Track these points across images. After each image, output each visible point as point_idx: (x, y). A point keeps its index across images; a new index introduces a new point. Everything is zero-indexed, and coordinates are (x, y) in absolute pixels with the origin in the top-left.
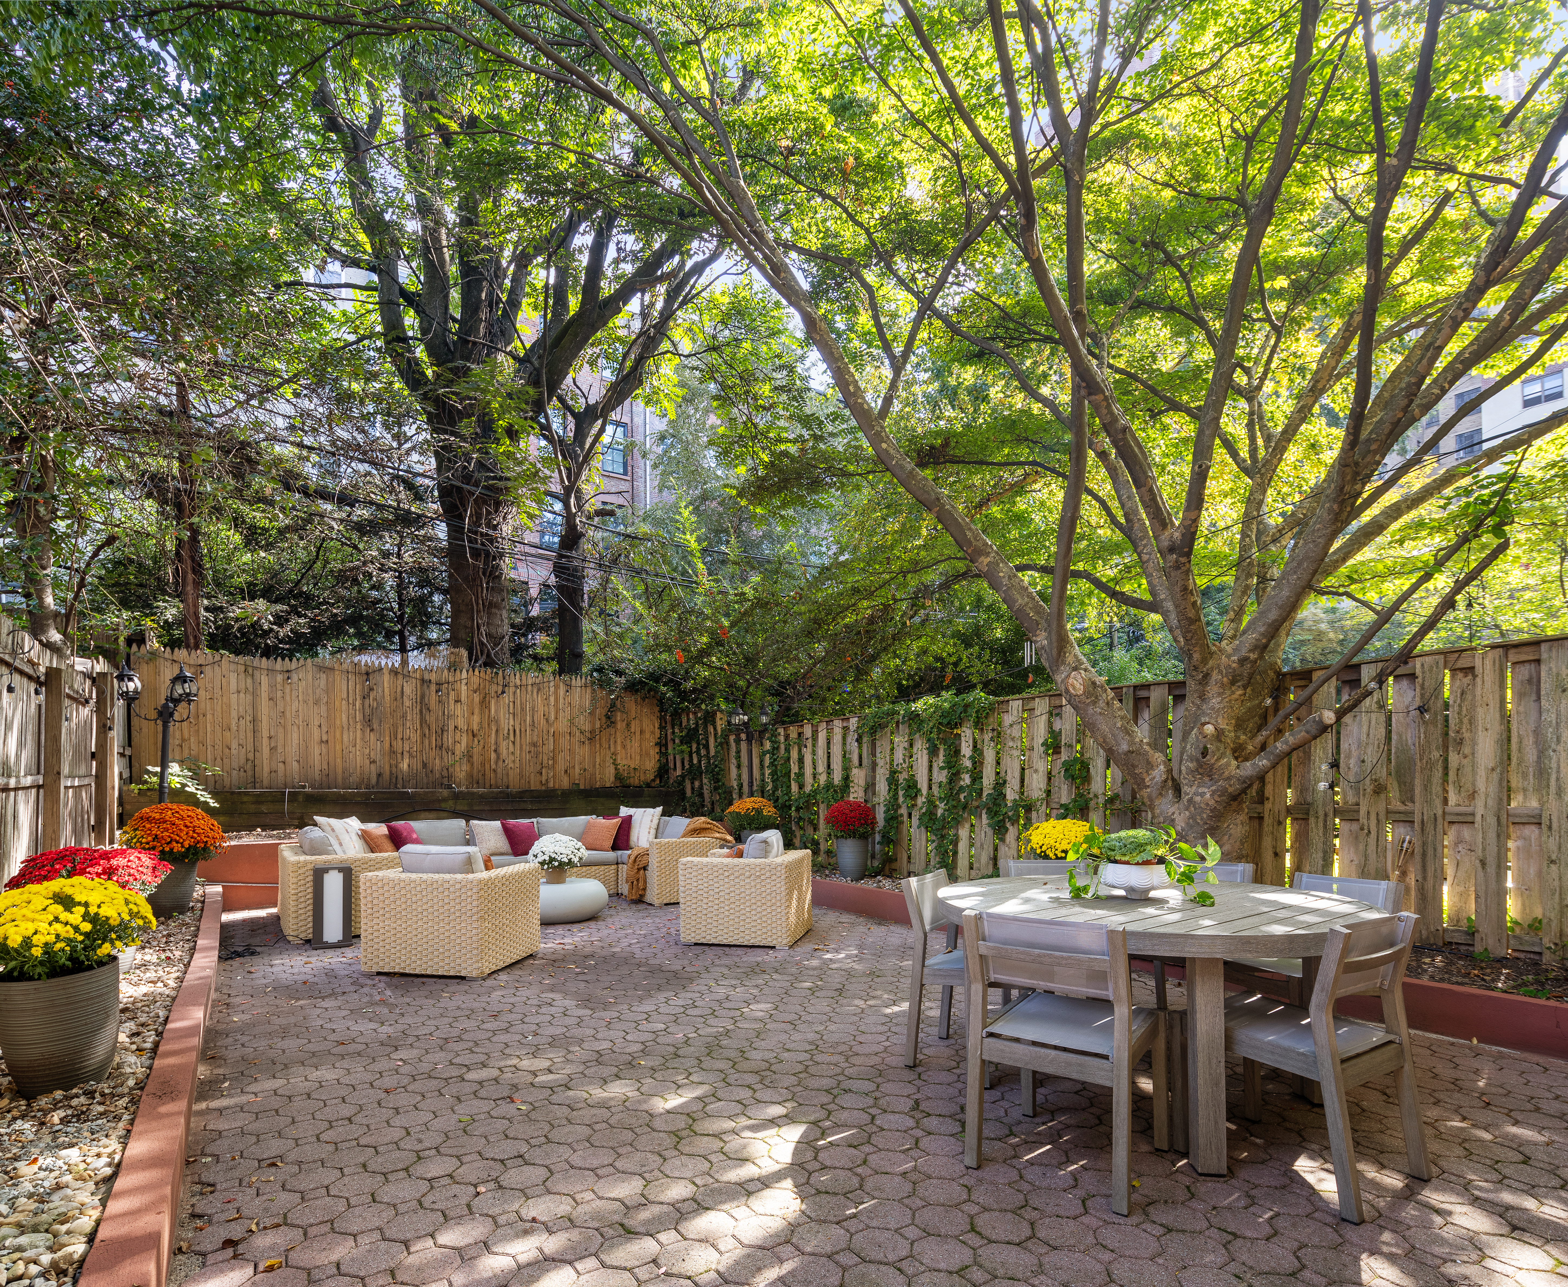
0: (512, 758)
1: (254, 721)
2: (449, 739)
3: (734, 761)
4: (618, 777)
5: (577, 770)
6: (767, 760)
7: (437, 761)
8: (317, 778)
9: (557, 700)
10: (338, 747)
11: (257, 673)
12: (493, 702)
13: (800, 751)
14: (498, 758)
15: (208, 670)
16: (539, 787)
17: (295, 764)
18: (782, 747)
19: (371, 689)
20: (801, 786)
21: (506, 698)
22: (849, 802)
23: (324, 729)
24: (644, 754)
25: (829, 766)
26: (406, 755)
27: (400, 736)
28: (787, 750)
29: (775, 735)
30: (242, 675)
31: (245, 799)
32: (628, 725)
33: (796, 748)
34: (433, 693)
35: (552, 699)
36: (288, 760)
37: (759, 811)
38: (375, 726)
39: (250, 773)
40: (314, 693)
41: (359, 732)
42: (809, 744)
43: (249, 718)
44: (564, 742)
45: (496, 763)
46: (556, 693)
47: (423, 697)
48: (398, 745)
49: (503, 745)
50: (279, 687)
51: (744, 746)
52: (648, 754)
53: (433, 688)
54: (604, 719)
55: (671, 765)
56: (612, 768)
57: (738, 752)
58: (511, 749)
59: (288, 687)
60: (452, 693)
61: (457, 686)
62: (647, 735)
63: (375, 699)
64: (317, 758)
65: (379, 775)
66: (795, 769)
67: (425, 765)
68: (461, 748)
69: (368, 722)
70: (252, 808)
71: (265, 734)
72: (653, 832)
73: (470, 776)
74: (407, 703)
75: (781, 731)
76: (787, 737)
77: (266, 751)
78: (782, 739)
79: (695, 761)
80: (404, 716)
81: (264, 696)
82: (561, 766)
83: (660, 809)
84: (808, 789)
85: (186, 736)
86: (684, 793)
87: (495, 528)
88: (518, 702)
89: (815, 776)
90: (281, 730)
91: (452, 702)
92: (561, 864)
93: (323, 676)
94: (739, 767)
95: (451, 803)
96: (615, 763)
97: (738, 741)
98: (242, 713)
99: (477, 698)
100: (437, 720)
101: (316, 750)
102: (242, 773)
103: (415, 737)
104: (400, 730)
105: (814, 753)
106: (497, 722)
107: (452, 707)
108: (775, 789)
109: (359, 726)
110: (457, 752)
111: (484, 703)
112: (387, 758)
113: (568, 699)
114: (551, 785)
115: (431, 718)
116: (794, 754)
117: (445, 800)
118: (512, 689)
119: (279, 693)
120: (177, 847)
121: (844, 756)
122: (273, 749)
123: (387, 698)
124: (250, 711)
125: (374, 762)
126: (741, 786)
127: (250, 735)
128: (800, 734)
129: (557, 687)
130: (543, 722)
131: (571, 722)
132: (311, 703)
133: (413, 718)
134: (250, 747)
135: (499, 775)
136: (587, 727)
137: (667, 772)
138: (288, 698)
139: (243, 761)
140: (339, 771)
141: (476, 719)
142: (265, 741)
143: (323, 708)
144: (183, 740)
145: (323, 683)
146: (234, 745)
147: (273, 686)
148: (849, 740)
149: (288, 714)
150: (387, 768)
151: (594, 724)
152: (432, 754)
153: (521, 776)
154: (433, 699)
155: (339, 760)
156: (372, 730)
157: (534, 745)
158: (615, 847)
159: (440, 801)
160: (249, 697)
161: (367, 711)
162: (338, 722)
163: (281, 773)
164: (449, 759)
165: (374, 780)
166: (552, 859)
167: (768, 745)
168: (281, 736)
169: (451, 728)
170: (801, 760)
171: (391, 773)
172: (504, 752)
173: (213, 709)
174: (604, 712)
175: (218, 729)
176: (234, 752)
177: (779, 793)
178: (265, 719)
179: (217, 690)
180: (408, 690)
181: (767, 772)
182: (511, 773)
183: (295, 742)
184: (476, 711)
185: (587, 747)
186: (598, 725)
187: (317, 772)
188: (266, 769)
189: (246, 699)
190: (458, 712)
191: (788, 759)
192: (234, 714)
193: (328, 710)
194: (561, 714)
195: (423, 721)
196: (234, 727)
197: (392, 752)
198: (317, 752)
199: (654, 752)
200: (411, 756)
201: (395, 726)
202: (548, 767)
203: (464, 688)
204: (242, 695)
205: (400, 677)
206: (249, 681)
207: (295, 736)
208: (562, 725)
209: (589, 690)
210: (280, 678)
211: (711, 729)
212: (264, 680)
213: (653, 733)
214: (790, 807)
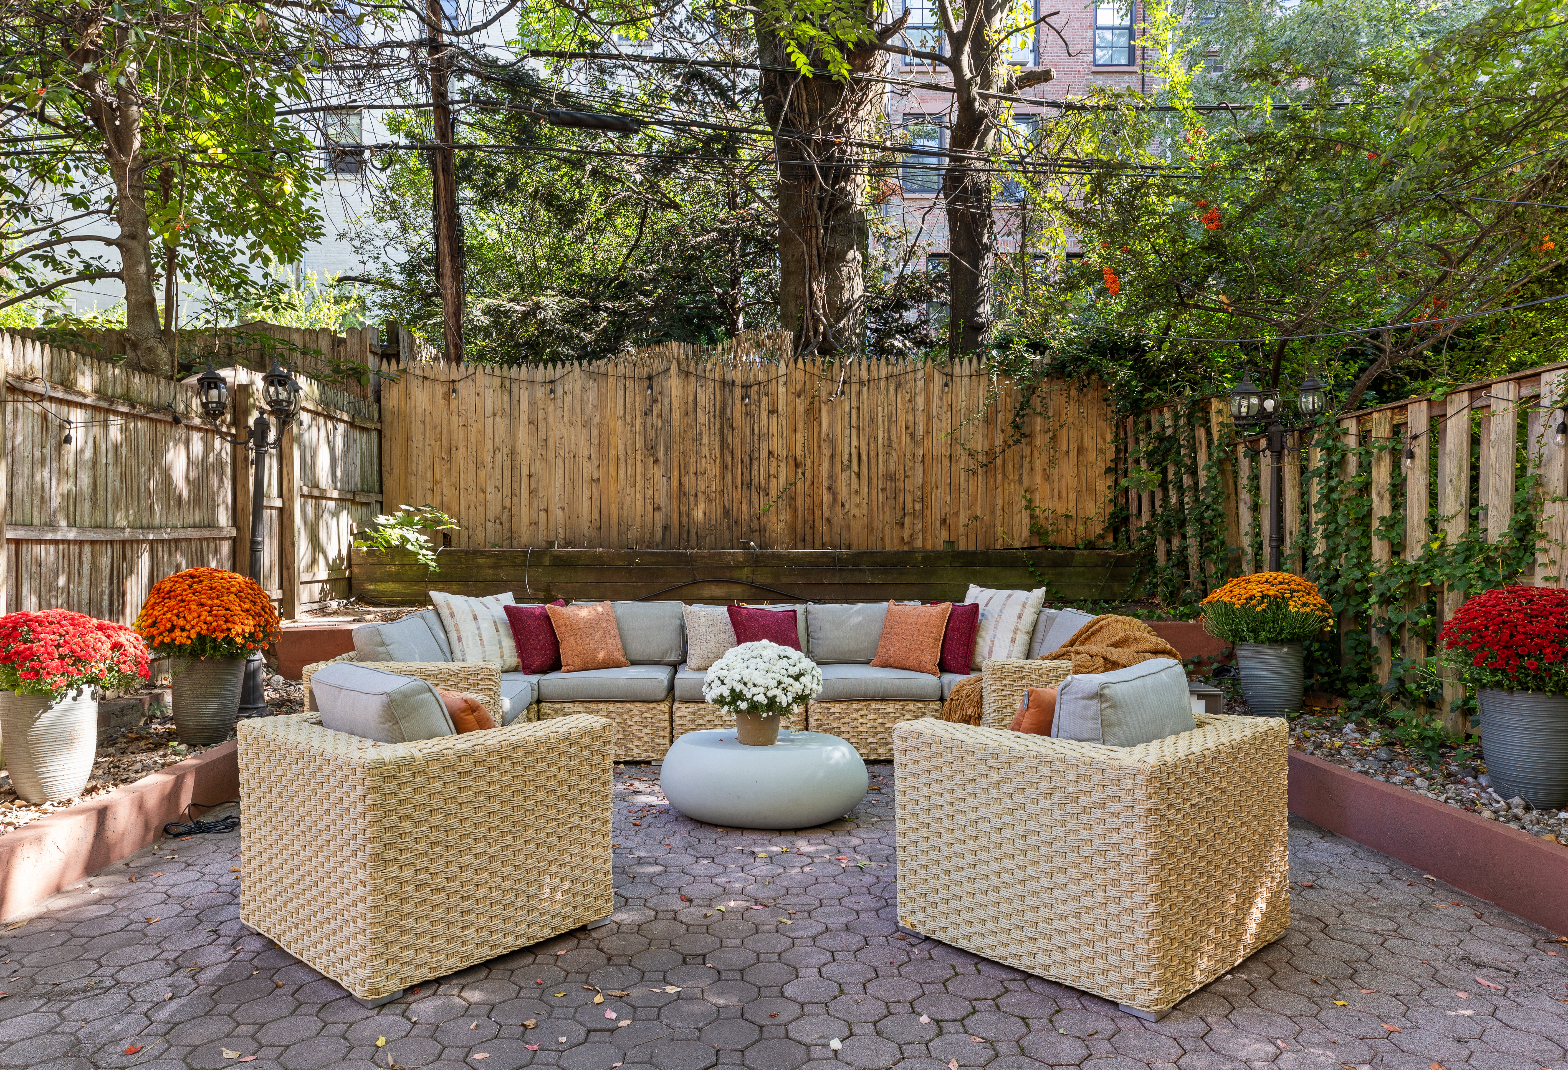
0: (855, 499)
1: (512, 453)
2: (760, 472)
3: (1245, 496)
4: (1037, 531)
5: (963, 519)
6: (1316, 489)
7: (744, 507)
8: (587, 532)
9: (928, 402)
10: (613, 488)
11: (515, 387)
12: (825, 410)
13: (1396, 466)
14: (834, 499)
15: (460, 386)
16: (899, 547)
17: (559, 512)
18: (1352, 461)
19: (655, 401)
20: (1397, 549)
21: (846, 405)
22: (1526, 593)
23: (595, 462)
24: (1083, 491)
25: (1474, 502)
26: (701, 498)
27: (692, 469)
28: (1365, 467)
29: (1335, 433)
30: (499, 391)
31: (482, 561)
32: (1054, 439)
33: (1386, 461)
34: (738, 401)
35: (920, 400)
36: (551, 508)
37: (1277, 603)
38: (660, 456)
39: (506, 526)
40: (583, 411)
41: (639, 465)
42: (1421, 449)
43: (506, 450)
44: (940, 472)
45: (832, 508)
46: (926, 389)
47: (723, 408)
48: (690, 483)
49: (842, 478)
50: (541, 405)
51: (1266, 462)
52: (1091, 490)
53: (738, 392)
54: (1010, 431)
55: (1134, 509)
56: (1025, 515)
57: (1255, 478)
58: (854, 485)
59: (551, 404)
60: (765, 400)
61: (771, 388)
62: (1091, 457)
63: (660, 415)
64: (586, 503)
65: (666, 528)
66: (1381, 507)
67: (727, 513)
68: (777, 486)
69: (651, 449)
70: (489, 573)
71: (524, 471)
72: (1022, 639)
73: (792, 529)
74: (703, 418)
75: (1351, 425)
76: (1364, 437)
77: (525, 494)
78: (1352, 441)
79: (1174, 500)
80: (698, 439)
81: (524, 418)
82: (936, 512)
83: (1039, 593)
84: (1414, 554)
85: (438, 477)
86: (1152, 561)
87: (839, 129)
88: (865, 408)
89: (1433, 524)
90: (543, 465)
91: (764, 414)
92: (754, 707)
93: (595, 385)
94: (1256, 508)
95: (747, 571)
96: (1030, 506)
97: (1254, 455)
98: (498, 444)
99: (801, 405)
100: (744, 442)
101: (585, 492)
102: (498, 527)
103: (713, 470)
104: (693, 459)
105: (1433, 469)
106: (832, 441)
107: (765, 421)
108: (1332, 554)
109: (639, 457)
110: (773, 493)
111: (812, 414)
112: (675, 503)
113: (948, 399)
114: (919, 543)
115: (734, 441)
116: (1381, 475)
117: (738, 566)
118: (855, 388)
119: (541, 414)
120: (180, 637)
121: (1520, 473)
122: (533, 492)
123: (676, 412)
124: (507, 441)
125: (659, 508)
126: (1258, 547)
127: (507, 473)
128: (1397, 430)
129: (928, 380)
130: (905, 439)
131: (952, 436)
132: (579, 425)
133: (710, 439)
134: (507, 491)
135: (836, 528)
136: (980, 445)
137: (1126, 520)
138: (551, 419)
139: (499, 509)
140: (614, 522)
141: (800, 437)
142: (524, 480)
143: (594, 432)
144: (435, 482)
145: (593, 395)
146: (489, 489)
147: (533, 404)
148: (1536, 429)
149: (551, 443)
150: (676, 517)
151: (993, 440)
152: (737, 495)
153: (870, 528)
154: (737, 409)
155: (613, 507)
156: (656, 462)
157: (891, 477)
158: (944, 667)
159: (731, 568)
160: (506, 421)
161: (650, 433)
162: (612, 452)
163: (542, 526)
164: (760, 502)
165: (658, 536)
166: (736, 696)
167: (1317, 459)
168: (543, 473)
169: (764, 454)
170: (1398, 489)
171: (681, 525)
172: (843, 491)
173: (466, 440)
174: (1010, 417)
175: (472, 467)
176: (489, 497)
177: (1341, 563)
178: (524, 450)
179: (471, 414)
180: (702, 399)
181: (1316, 516)
182: (854, 523)
183: (560, 481)
184: (801, 426)
185: (980, 480)
186: (999, 441)
187: (587, 524)
188: (525, 521)
189: (502, 423)
190: (774, 429)
191: (1365, 488)
192: (490, 446)
193: (600, 435)
194: (936, 424)
195: (724, 445)
196: (489, 464)
197: (683, 493)
198: (586, 495)
199: (1103, 485)
200: (708, 499)
201: (686, 454)
202: (913, 514)
203: (782, 389)
204: (498, 418)
205: (693, 379)
206: (506, 398)
207: (560, 472)
208: (938, 443)
209: (984, 381)
210: (541, 392)
211: (1201, 434)
212: (524, 396)
213: (1101, 451)
214: (1366, 593)
